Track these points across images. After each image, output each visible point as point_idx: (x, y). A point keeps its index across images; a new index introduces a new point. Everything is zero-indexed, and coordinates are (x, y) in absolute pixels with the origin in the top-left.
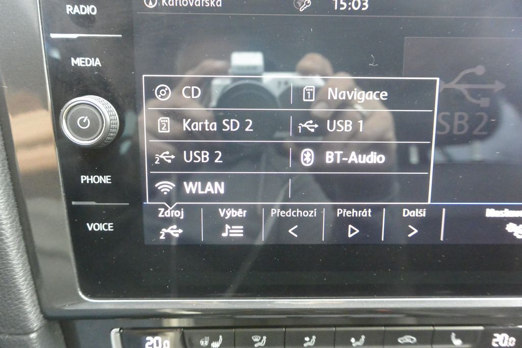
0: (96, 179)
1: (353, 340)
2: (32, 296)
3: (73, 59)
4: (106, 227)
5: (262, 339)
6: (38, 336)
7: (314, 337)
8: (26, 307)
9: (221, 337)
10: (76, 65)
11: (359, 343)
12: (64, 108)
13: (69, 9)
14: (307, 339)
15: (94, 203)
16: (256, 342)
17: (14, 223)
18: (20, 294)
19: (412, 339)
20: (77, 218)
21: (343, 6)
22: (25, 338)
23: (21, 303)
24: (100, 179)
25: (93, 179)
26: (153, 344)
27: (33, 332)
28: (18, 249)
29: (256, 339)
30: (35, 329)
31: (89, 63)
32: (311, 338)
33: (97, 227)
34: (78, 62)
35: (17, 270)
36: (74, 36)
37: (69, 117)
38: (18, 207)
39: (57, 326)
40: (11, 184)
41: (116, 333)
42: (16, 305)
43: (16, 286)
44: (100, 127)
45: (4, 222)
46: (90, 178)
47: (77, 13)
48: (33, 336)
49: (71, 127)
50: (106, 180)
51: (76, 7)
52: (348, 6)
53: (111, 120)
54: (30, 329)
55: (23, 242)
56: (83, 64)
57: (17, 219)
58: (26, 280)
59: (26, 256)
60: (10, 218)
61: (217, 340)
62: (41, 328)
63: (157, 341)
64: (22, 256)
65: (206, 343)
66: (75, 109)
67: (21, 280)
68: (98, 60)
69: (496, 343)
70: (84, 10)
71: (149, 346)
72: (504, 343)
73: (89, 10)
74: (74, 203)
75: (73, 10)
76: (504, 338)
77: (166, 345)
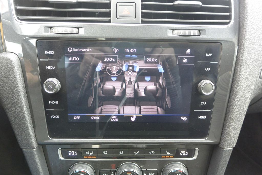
0: (54, 102)
1: (135, 153)
2: (34, 137)
3: (47, 67)
4: (57, 117)
5: (106, 152)
6: (36, 150)
7: (122, 152)
8: (33, 141)
10: (48, 69)
11: (137, 154)
12: (44, 83)
13: (46, 52)
14: (120, 152)
15: (53, 110)
17: (29, 116)
18: (31, 137)
19: (154, 153)
20: (48, 114)
21: (128, 51)
22: (32, 150)
23: (31, 139)
24: (55, 102)
25: (53, 102)
27: (34, 149)
28: (30, 123)
29: (104, 152)
31: (51, 68)
32: (121, 152)
33: (54, 117)
34: (48, 67)
35: (30, 130)
36: (47, 60)
37: (46, 85)
38: (30, 111)
39: (41, 147)
40: (28, 104)
41: (60, 150)
42: (30, 140)
44: (55, 88)
47: (48, 53)
48: (34, 150)
49: (47, 88)
50: (57, 102)
51: (48, 52)
52: (130, 51)
53: (58, 85)
54: (34, 147)
55: (32, 121)
57: (30, 114)
58: (33, 133)
60: (28, 114)
61: (92, 152)
62: (37, 147)
63: (73, 152)
64: (31, 125)
65: (88, 153)
66: (48, 83)
67: (31, 133)
68: (54, 67)
69: (181, 154)
70: (50, 53)
71: (70, 154)
72: (184, 154)
73: (52, 52)
74: (47, 109)
75: (47, 53)
76: (184, 152)
77: (76, 154)
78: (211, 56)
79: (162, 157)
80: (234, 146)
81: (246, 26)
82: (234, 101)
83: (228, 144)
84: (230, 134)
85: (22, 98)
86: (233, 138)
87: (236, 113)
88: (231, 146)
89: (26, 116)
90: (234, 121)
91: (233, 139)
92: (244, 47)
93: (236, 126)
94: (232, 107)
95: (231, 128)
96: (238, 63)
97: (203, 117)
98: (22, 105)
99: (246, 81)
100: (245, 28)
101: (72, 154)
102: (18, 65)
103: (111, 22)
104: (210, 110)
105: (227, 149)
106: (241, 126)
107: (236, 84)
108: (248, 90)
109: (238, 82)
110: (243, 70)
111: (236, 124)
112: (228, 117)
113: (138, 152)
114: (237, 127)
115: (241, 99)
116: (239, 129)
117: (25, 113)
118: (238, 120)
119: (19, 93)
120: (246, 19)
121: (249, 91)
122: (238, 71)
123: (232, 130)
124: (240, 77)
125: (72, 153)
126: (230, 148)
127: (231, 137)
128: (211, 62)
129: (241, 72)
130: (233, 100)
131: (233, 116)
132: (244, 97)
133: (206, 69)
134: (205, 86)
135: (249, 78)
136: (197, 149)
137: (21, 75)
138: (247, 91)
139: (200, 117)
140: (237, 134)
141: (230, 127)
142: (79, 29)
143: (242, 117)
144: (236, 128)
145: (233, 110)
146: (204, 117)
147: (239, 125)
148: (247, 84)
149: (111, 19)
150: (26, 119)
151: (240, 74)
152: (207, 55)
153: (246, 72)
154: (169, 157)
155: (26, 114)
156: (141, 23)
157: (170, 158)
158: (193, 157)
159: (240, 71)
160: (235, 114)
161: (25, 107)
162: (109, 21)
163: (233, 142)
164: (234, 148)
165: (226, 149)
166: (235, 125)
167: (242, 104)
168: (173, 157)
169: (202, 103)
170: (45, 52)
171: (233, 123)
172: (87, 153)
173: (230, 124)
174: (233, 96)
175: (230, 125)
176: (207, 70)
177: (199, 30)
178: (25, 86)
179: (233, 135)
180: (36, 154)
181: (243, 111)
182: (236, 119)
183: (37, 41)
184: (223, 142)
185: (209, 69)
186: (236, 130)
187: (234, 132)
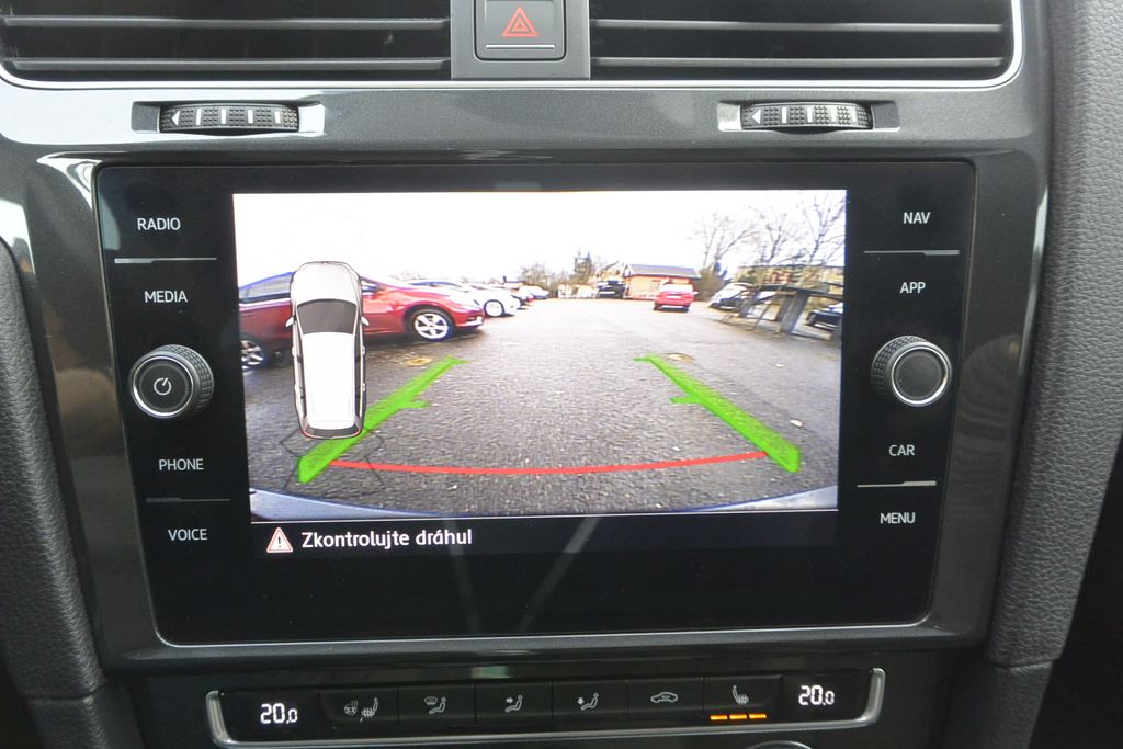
0: (182, 465)
1: (581, 701)
2: (86, 640)
3: (146, 293)
4: (197, 534)
5: (440, 701)
6: (95, 701)
7: (520, 697)
8: (78, 656)
9: (376, 699)
10: (151, 301)
11: (589, 705)
12: (135, 367)
13: (141, 223)
14: (510, 700)
15: (178, 500)
16: (432, 707)
17: (61, 532)
18: (69, 636)
19: (672, 698)
20: (154, 522)
22: (75, 703)
23: (71, 650)
24: (187, 463)
25: (176, 465)
26: (272, 714)
27: (87, 695)
28: (67, 570)
29: (430, 702)
30: (92, 689)
31: (169, 298)
32: (515, 700)
33: (182, 535)
34: (155, 296)
35: (66, 601)
36: (148, 261)
37: (142, 380)
38: (65, 508)
39: (123, 688)
40: (56, 475)
41: (214, 697)
42: (64, 653)
43: (64, 625)
44: (187, 392)
45: (48, 531)
46: (172, 462)
47: (152, 229)
48: (88, 700)
49: (144, 392)
50: (196, 465)
51: (151, 220)
53: (201, 381)
54: (84, 689)
55: (73, 559)
56: (161, 299)
57: (65, 525)
58: (77, 616)
59: (77, 580)
60: (55, 525)
61: (370, 705)
62: (99, 689)
63: (279, 709)
64: (72, 580)
65: (354, 710)
66: (152, 367)
67: (70, 617)
68: (182, 292)
69: (804, 699)
70: (162, 225)
71: (266, 718)
72: (816, 699)
73: (170, 224)
74: (149, 500)
75: (146, 226)
76: (817, 691)
77: (292, 716)
78: (925, 221)
79: (713, 718)
80: (1058, 653)
81: (1084, 80)
82: (1049, 432)
83: (1028, 642)
84: (1036, 596)
85: (26, 444)
86: (1053, 612)
87: (1060, 489)
88: (1042, 653)
89: (44, 533)
90: (1052, 532)
91: (1052, 618)
92: (1079, 174)
93: (1064, 553)
94: (1040, 464)
95: (1041, 565)
96: (1056, 252)
97: (900, 515)
98: (24, 481)
99: (1100, 338)
100: (1082, 89)
101: (275, 716)
102: (8, 286)
103: (452, 76)
104: (933, 483)
105: (1026, 668)
106: (1087, 556)
107: (1053, 354)
108: (1112, 377)
109: (1059, 344)
110: (1081, 282)
111: (1061, 545)
112: (1021, 512)
113: (596, 695)
114: (1066, 562)
115: (1078, 423)
116: (1077, 569)
117: (39, 521)
118: (1073, 526)
119: (11, 420)
120: (1081, 47)
121: (1115, 382)
122: (1059, 290)
123: (1043, 575)
124: (1068, 318)
125: (274, 712)
126: (1037, 663)
127: (1039, 608)
128: (927, 253)
129: (1075, 294)
130: (1043, 430)
131: (1045, 508)
132: (1096, 411)
133: (904, 288)
134: (906, 364)
135: (1114, 319)
136: (879, 674)
137: (22, 334)
138: (1108, 383)
139: (890, 518)
140: (1069, 592)
141: (1033, 558)
142: (297, 112)
143: (1087, 510)
144: (1065, 566)
145: (1043, 478)
146: (907, 515)
147: (1078, 550)
148: (1102, 353)
149: (449, 62)
150: (42, 549)
151: (1068, 305)
152: (908, 218)
153: (1098, 292)
154: (744, 717)
155: (46, 523)
156: (593, 78)
157: (748, 721)
158: (859, 715)
159: (1066, 290)
160: (1055, 495)
161: (41, 488)
162: (443, 73)
163: (1053, 636)
164: (1056, 663)
165: (1018, 669)
166: (1057, 551)
167: (1087, 448)
168: (764, 716)
169: (895, 450)
170: (139, 224)
171: (1047, 538)
172: (347, 710)
173: (1035, 544)
174: (1040, 409)
175: (1035, 551)
176: (911, 288)
177: (866, 105)
178: (41, 389)
179: (1051, 600)
180: (93, 721)
181: (1091, 480)
182: (1061, 523)
183: (96, 171)
184: (1005, 635)
185: (920, 286)
186: (1061, 574)
187: (1052, 585)
